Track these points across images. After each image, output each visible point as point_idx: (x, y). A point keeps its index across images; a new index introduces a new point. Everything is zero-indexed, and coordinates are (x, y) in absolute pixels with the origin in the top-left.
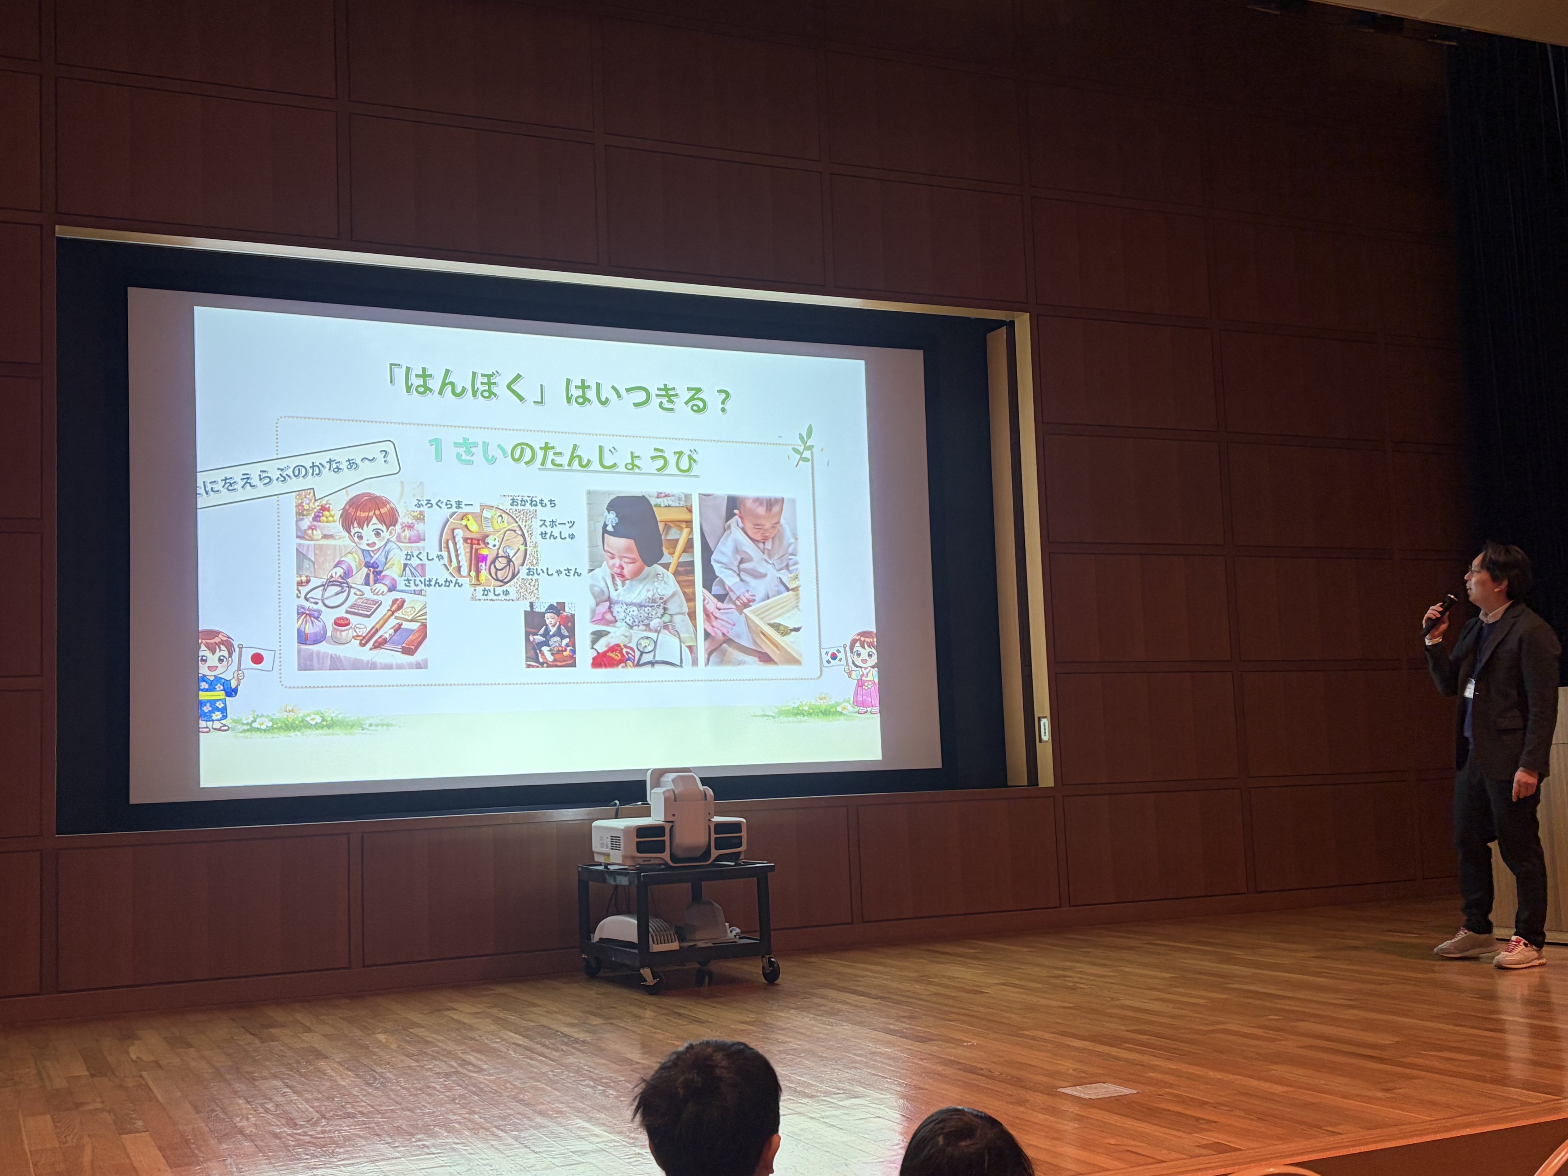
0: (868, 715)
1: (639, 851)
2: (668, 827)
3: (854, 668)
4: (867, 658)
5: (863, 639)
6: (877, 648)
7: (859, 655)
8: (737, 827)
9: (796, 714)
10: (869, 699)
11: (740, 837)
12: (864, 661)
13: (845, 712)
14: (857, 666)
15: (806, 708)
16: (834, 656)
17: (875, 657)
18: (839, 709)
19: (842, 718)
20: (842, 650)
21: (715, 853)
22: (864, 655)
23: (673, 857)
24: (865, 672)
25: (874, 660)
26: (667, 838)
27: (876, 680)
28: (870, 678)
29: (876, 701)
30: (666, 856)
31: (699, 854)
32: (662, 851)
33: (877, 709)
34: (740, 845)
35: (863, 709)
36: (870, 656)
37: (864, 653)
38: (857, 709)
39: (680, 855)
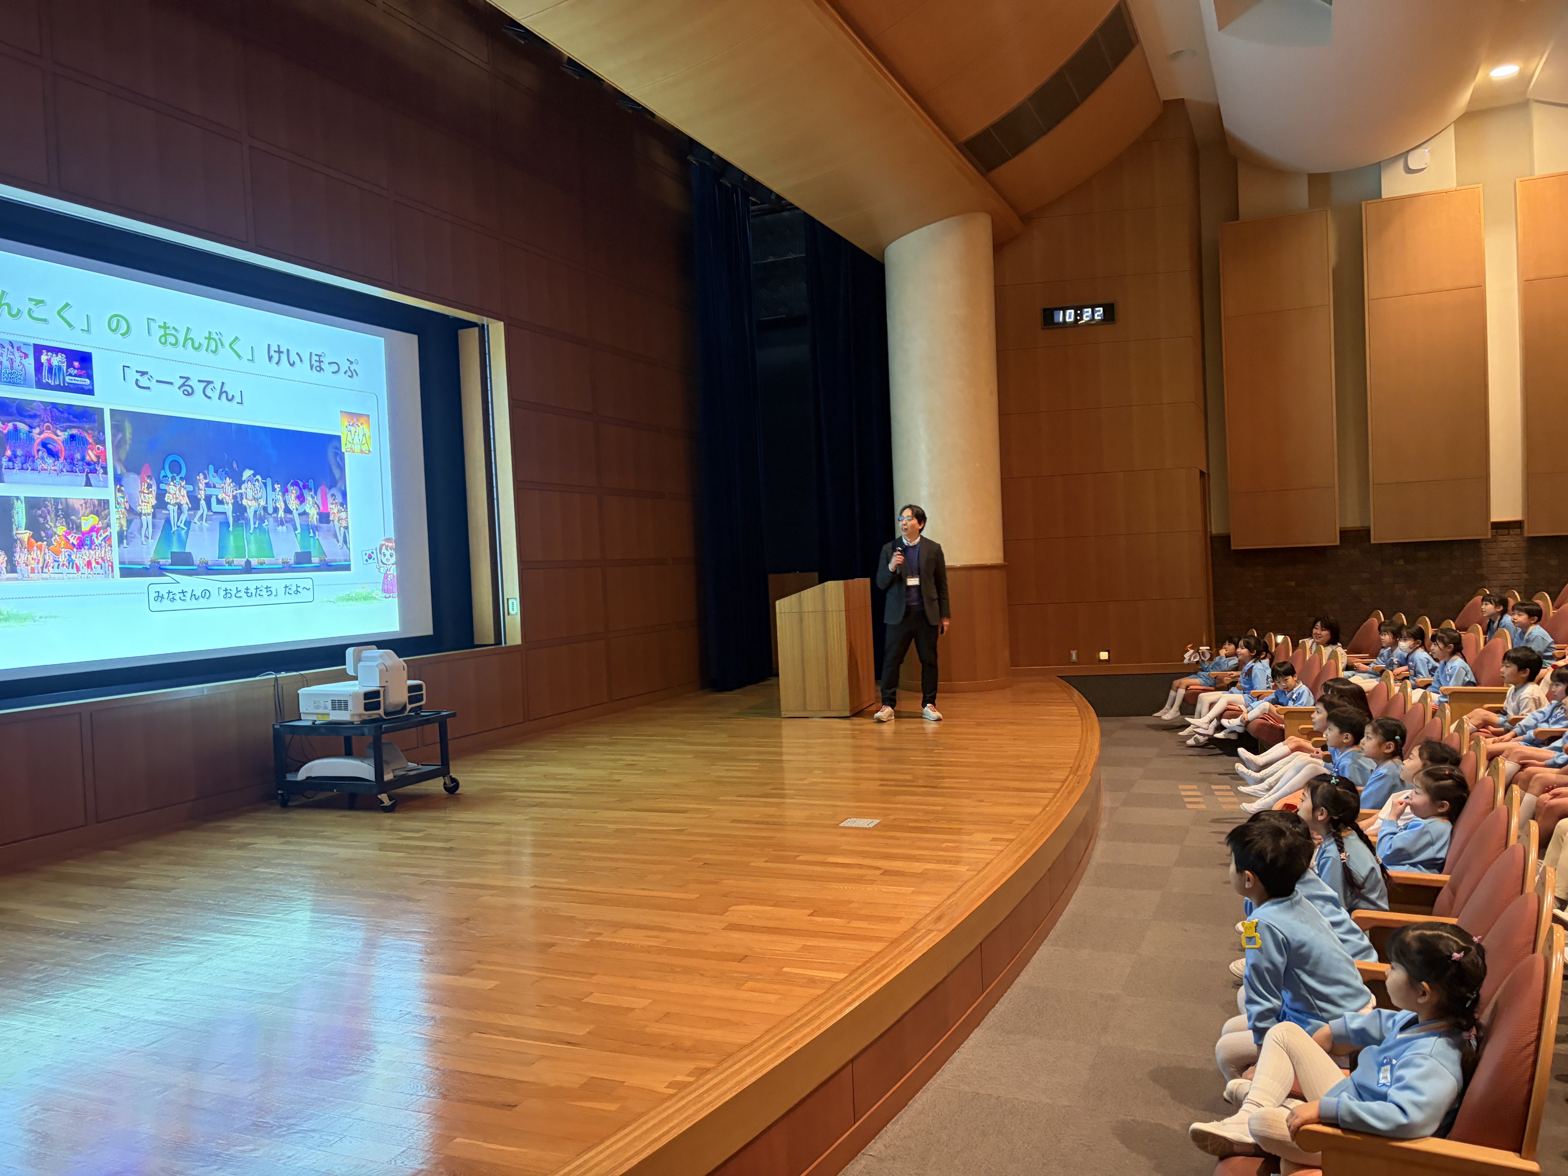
0: (391, 599)
1: (366, 709)
2: (382, 690)
3: (382, 565)
4: (389, 557)
5: (387, 544)
6: (395, 550)
7: (385, 555)
8: (419, 688)
9: (348, 600)
10: (391, 588)
11: (422, 694)
12: (388, 560)
13: (377, 597)
14: (383, 564)
15: (354, 595)
16: (370, 557)
17: (394, 557)
18: (374, 595)
19: (376, 601)
20: (374, 551)
21: (409, 707)
22: (388, 556)
23: (386, 714)
24: (389, 568)
25: (393, 560)
26: (381, 699)
27: (395, 574)
28: (391, 572)
29: (396, 590)
30: (381, 712)
31: (400, 708)
32: (379, 708)
33: (396, 594)
34: (422, 700)
35: (388, 595)
36: (391, 556)
37: (388, 553)
38: (384, 594)
39: (390, 710)
